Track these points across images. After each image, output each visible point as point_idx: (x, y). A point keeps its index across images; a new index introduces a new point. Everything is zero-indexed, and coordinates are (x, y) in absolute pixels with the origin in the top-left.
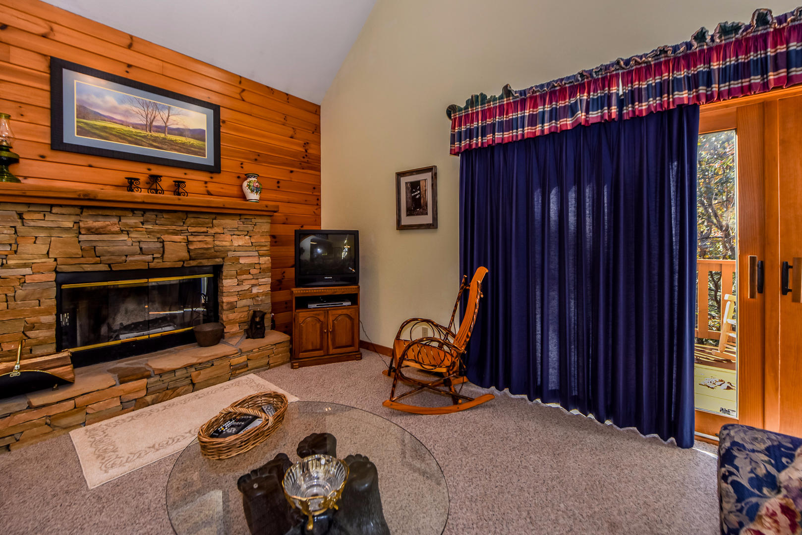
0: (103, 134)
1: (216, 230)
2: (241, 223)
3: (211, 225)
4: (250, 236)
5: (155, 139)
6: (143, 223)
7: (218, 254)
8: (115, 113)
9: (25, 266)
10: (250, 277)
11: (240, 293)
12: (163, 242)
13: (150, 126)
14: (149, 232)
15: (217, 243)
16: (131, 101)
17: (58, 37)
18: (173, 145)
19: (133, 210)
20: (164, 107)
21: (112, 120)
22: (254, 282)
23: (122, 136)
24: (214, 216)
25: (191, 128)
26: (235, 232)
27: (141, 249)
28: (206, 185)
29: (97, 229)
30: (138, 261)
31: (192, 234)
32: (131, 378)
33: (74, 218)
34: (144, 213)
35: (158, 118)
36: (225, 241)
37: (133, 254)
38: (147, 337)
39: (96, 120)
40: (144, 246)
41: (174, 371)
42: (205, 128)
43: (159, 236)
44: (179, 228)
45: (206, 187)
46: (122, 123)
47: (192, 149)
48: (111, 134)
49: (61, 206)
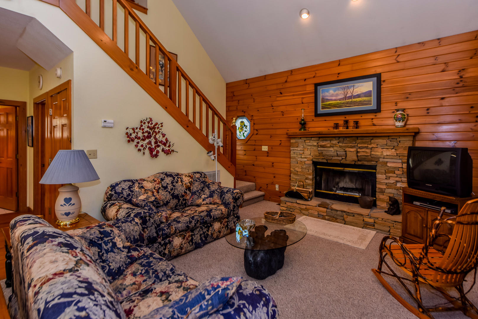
0: (329, 107)
1: (373, 145)
2: (389, 141)
3: (370, 143)
4: (396, 150)
5: (348, 103)
6: (338, 143)
7: (373, 159)
8: (332, 97)
9: (306, 158)
10: (395, 175)
11: (388, 184)
12: (346, 151)
13: (345, 98)
14: (340, 147)
15: (373, 153)
16: (338, 89)
17: (317, 75)
18: (355, 103)
19: (335, 137)
20: (351, 86)
21: (331, 100)
22: (397, 179)
23: (335, 105)
24: (371, 138)
25: (364, 92)
26: (386, 147)
27: (337, 154)
28: (373, 120)
29: (323, 146)
30: (336, 159)
31: (360, 148)
32: (322, 206)
33: (317, 142)
34: (339, 138)
35: (349, 92)
36: (378, 152)
37: (335, 156)
38: (343, 194)
39: (327, 102)
40: (338, 153)
41: (337, 211)
42: (372, 89)
43: (344, 149)
44: (353, 145)
45: (372, 121)
46: (335, 100)
47: (365, 103)
48: (331, 106)
49: (314, 137)
